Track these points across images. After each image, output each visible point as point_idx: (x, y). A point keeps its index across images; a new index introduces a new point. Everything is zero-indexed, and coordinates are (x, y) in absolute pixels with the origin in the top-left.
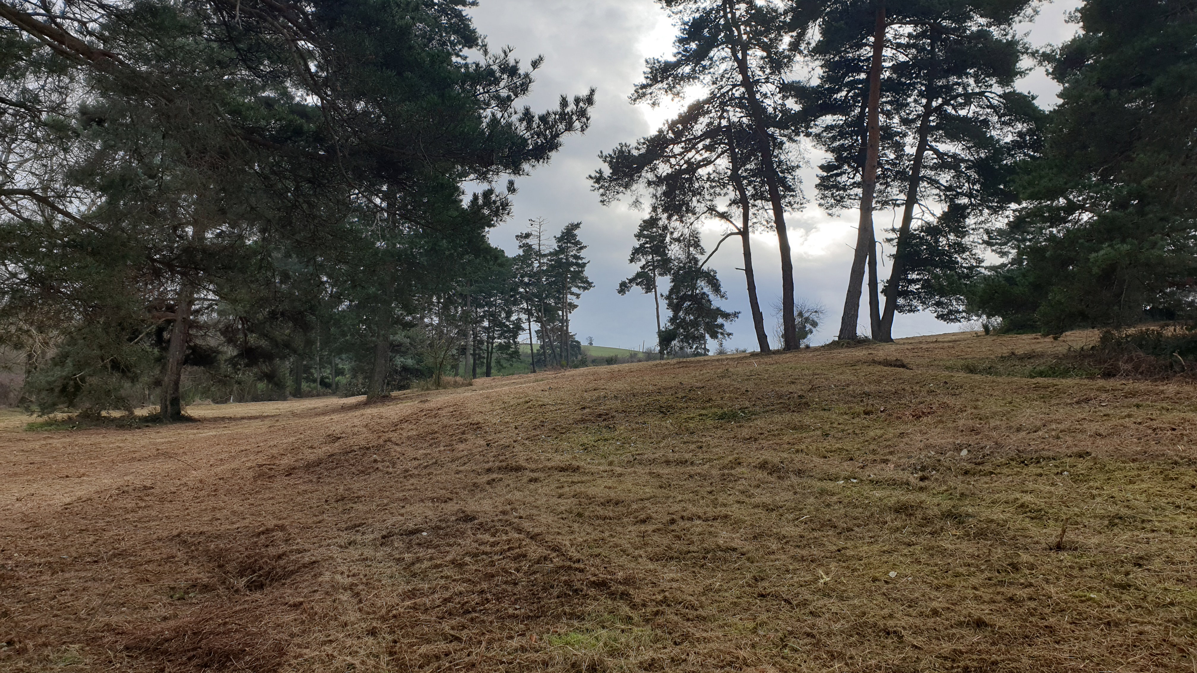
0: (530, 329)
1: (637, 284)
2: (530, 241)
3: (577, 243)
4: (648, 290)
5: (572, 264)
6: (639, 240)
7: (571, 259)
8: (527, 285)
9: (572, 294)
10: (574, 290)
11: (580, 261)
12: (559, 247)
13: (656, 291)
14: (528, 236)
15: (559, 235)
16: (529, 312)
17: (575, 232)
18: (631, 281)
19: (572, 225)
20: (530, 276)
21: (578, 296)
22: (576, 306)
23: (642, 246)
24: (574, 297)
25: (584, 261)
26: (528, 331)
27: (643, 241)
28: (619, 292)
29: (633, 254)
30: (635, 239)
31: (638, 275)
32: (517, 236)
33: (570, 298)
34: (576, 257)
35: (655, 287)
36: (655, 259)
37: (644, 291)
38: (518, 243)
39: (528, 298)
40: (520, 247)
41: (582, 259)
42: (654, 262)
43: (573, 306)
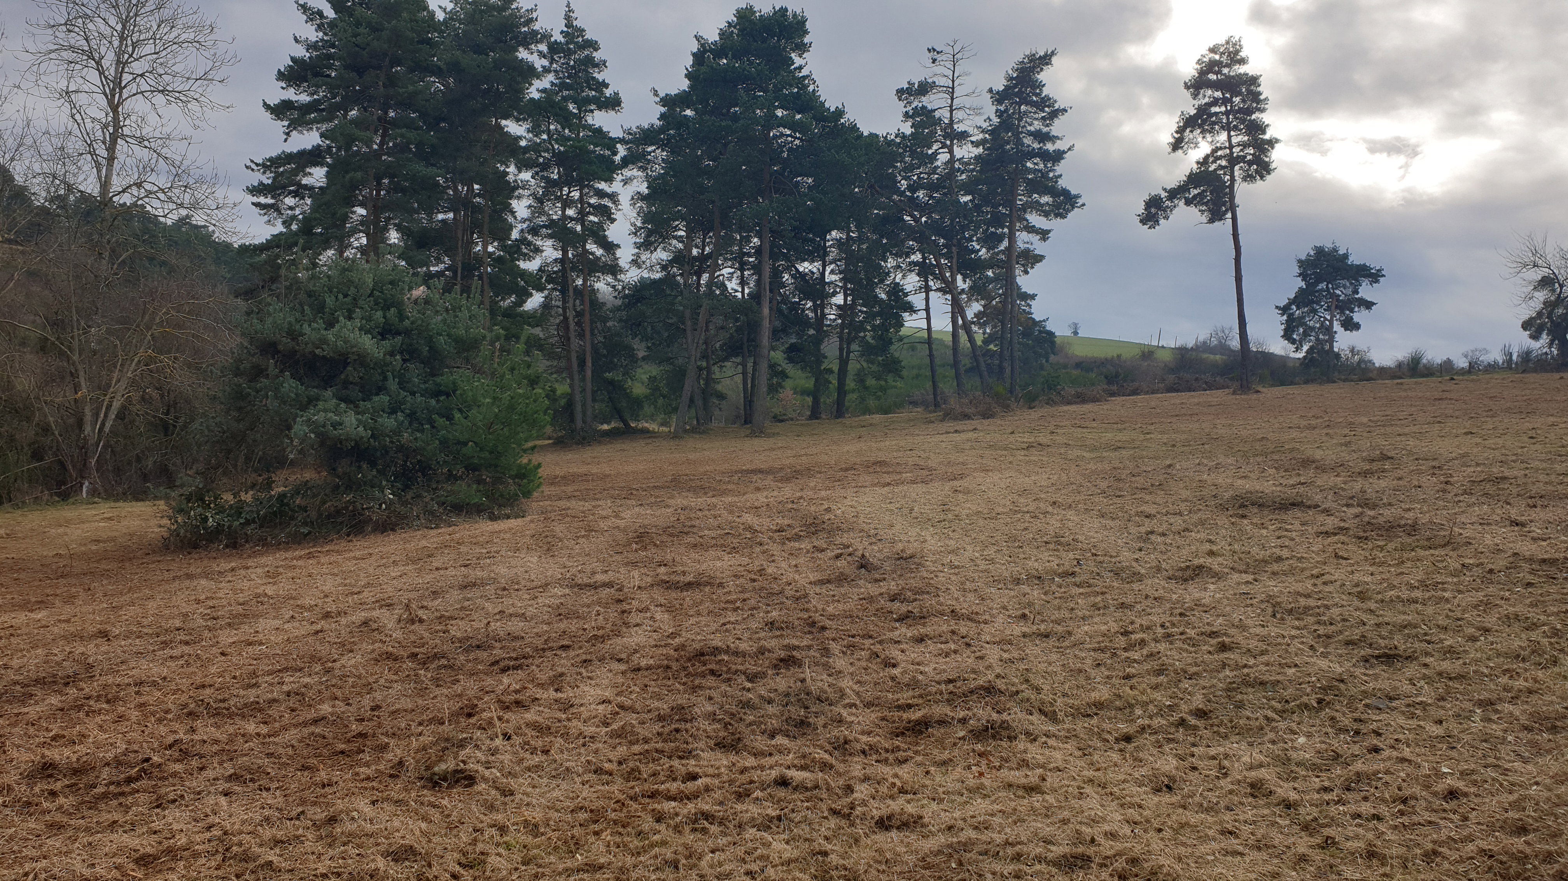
0: (927, 310)
1: (1188, 203)
2: (934, 101)
3: (1045, 102)
4: (1216, 216)
5: (1032, 154)
6: (1195, 96)
7: (1028, 141)
8: (924, 209)
9: (1031, 229)
10: (1035, 219)
11: (1050, 147)
12: (1000, 114)
13: (1234, 219)
14: (924, 88)
15: (1000, 85)
16: (924, 270)
17: (1042, 77)
18: (1173, 194)
19: (1032, 58)
20: (932, 187)
21: (1044, 234)
22: (1039, 258)
23: (1203, 110)
24: (1035, 238)
25: (1060, 145)
26: (923, 314)
27: (1209, 94)
28: (1143, 222)
29: (1181, 130)
30: (1187, 94)
31: (1193, 179)
32: (900, 92)
33: (1023, 239)
34: (1043, 137)
35: (1233, 208)
36: (1235, 140)
37: (1204, 218)
38: (900, 107)
39: (921, 237)
40: (906, 115)
41: (1053, 139)
42: (1231, 147)
43: (1031, 259)
